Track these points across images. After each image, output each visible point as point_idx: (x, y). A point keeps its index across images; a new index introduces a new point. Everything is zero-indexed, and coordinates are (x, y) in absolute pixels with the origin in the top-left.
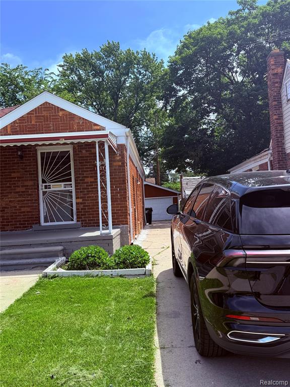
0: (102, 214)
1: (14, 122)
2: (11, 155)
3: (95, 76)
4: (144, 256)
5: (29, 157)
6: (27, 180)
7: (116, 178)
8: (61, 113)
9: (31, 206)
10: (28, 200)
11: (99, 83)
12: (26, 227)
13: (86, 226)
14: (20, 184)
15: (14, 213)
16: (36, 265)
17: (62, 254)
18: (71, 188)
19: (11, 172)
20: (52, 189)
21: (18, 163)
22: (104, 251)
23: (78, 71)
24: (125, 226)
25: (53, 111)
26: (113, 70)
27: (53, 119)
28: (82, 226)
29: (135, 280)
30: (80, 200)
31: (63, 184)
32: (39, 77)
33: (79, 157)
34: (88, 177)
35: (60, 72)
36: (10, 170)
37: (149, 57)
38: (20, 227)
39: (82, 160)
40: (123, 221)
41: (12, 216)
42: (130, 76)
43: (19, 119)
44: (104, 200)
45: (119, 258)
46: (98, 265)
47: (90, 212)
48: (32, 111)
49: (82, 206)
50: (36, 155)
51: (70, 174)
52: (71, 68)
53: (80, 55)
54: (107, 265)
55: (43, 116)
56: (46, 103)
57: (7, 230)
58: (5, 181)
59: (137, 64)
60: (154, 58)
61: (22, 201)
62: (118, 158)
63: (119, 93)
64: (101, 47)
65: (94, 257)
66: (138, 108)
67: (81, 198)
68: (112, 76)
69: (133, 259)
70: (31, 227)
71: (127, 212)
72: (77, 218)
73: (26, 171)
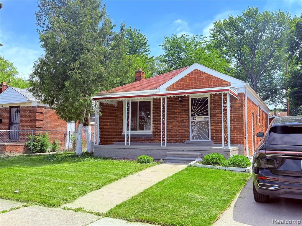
0: (224, 136)
1: (178, 81)
2: (175, 100)
3: (237, 34)
4: (246, 162)
5: (185, 101)
6: (183, 114)
7: (237, 114)
8: (204, 75)
9: (185, 129)
10: (184, 126)
11: (241, 40)
12: (181, 141)
13: (216, 143)
14: (179, 116)
15: (175, 133)
16: (187, 161)
17: (200, 157)
18: (208, 120)
19: (175, 110)
20: (197, 120)
21: (179, 105)
22: (222, 157)
23: (225, 32)
24: (242, 145)
25: (200, 74)
26: (252, 29)
27: (199, 79)
28: (214, 143)
29: (238, 173)
30: (213, 127)
31: (203, 117)
32: (196, 41)
33: (213, 101)
34: (218, 113)
35: (211, 34)
36: (174, 108)
37: (283, 16)
38: (179, 141)
39: (215, 103)
40: (241, 142)
41: (175, 134)
42: (266, 32)
43: (180, 80)
44: (226, 128)
45: (231, 161)
46: (219, 164)
47: (219, 135)
48: (188, 74)
49: (214, 131)
50: (189, 100)
51: (207, 111)
52: (219, 31)
53: (226, 21)
54: (223, 165)
55: (193, 77)
56: (196, 69)
57: (172, 142)
58: (172, 115)
59: (272, 22)
60: (288, 15)
61: (180, 126)
62: (238, 102)
63: (257, 45)
64: (243, 13)
65: (216, 159)
66: (271, 56)
67: (214, 126)
68: (251, 34)
69: (239, 163)
70: (185, 141)
71: (243, 137)
72: (211, 138)
73: (182, 109)
